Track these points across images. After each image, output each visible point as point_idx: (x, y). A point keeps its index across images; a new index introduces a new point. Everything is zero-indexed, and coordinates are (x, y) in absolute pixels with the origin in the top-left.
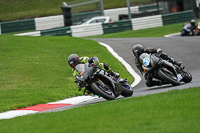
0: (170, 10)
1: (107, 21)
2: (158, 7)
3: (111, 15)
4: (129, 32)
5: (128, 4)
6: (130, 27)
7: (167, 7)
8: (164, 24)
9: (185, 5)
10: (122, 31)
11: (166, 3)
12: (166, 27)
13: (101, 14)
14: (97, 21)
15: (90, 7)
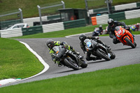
0: (69, 19)
1: (25, 27)
2: (60, 16)
3: (28, 22)
4: (40, 34)
5: (40, 15)
6: (42, 31)
7: (67, 16)
8: (65, 28)
9: (80, 15)
10: (35, 33)
11: (66, 14)
12: (67, 30)
13: (21, 22)
14: (18, 27)
15: (13, 17)
